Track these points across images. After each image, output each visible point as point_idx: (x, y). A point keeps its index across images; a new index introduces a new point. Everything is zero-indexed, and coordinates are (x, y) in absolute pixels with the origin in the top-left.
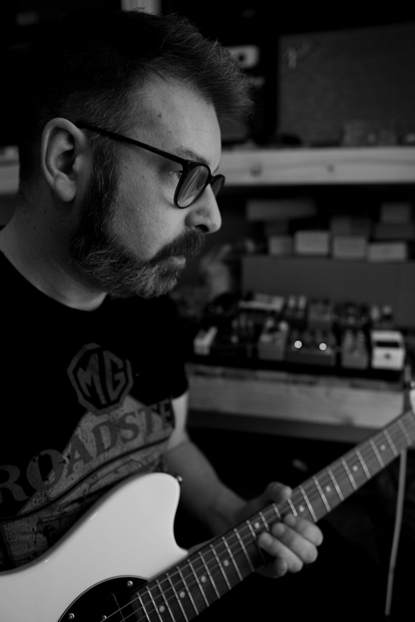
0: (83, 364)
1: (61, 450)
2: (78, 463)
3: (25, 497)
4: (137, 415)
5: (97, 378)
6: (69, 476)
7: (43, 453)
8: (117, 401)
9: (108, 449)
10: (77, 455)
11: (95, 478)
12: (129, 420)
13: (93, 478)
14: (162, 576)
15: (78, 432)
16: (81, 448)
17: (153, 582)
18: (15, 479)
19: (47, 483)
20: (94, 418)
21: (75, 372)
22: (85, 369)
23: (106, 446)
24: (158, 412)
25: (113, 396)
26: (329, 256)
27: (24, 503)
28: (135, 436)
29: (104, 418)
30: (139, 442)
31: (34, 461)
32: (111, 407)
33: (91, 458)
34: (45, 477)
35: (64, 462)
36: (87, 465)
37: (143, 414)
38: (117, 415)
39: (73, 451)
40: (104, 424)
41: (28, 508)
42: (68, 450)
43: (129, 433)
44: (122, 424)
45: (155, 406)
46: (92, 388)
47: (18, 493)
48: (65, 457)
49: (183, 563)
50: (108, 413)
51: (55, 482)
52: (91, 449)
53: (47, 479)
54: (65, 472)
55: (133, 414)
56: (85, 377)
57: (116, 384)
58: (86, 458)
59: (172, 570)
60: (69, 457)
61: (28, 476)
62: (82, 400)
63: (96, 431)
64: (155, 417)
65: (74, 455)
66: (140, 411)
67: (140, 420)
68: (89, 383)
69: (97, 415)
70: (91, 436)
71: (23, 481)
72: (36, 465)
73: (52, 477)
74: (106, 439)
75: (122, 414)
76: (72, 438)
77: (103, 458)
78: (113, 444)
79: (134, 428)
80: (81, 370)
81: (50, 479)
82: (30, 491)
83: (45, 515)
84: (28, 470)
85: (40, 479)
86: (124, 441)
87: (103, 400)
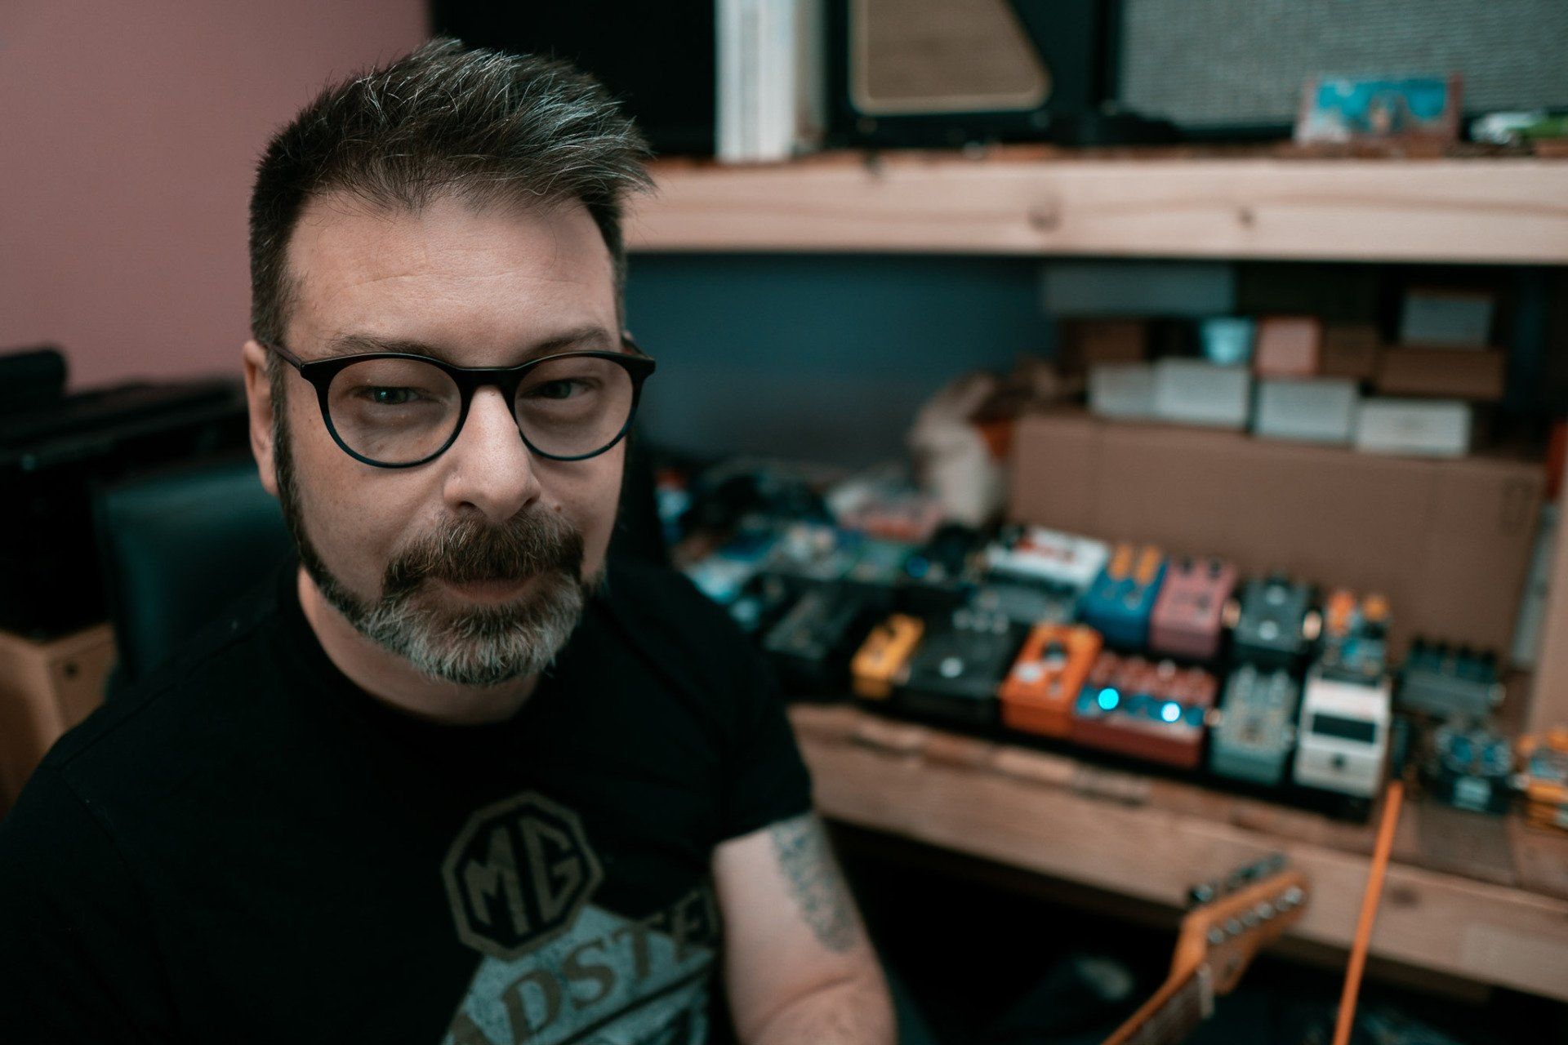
0: (478, 851)
4: (609, 943)
5: (511, 876)
8: (562, 921)
9: (541, 1029)
12: (588, 958)
15: (469, 1005)
20: (502, 968)
21: (459, 871)
22: (484, 861)
23: (535, 1025)
24: (666, 928)
25: (549, 908)
26: (1248, 429)
28: (606, 991)
29: (526, 964)
30: (618, 998)
32: (543, 938)
37: (626, 939)
38: (557, 953)
40: (528, 977)
43: (590, 988)
44: (573, 969)
45: (658, 918)
46: (497, 904)
50: (534, 952)
52: (505, 1040)
55: (598, 944)
56: (480, 879)
57: (556, 884)
62: (468, 937)
63: (511, 993)
64: (656, 942)
66: (616, 936)
67: (620, 955)
68: (492, 890)
69: (508, 960)
70: (499, 1010)
74: (535, 1008)
75: (569, 949)
78: (553, 1015)
79: (604, 974)
80: (473, 866)
86: (580, 1004)
87: (521, 925)
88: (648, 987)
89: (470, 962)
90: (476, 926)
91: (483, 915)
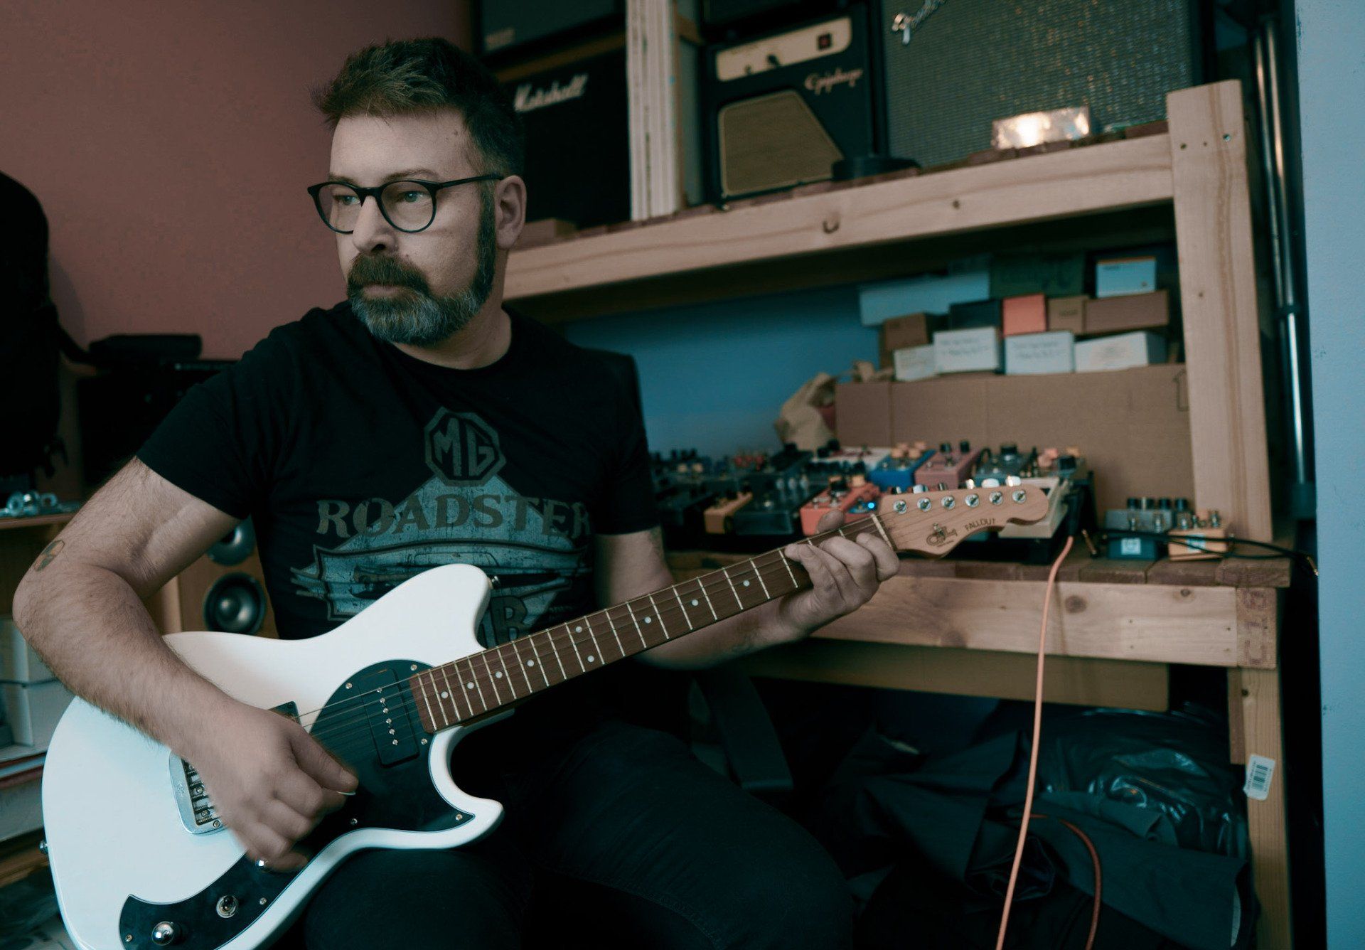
0: (443, 427)
1: (395, 502)
2: (411, 525)
3: (347, 535)
4: (503, 501)
5: (457, 446)
6: (397, 534)
7: (375, 500)
8: (480, 478)
9: (453, 525)
10: (411, 516)
11: (428, 550)
12: (489, 503)
13: (425, 549)
14: (449, 668)
15: (420, 493)
16: (418, 510)
17: (437, 671)
18: (343, 515)
19: (370, 529)
20: (442, 485)
21: (432, 434)
22: (445, 433)
23: (450, 521)
24: (540, 508)
25: (474, 470)
27: (343, 541)
28: (494, 525)
29: (455, 490)
30: (499, 533)
31: (365, 504)
32: (467, 482)
33: (428, 527)
34: (370, 522)
35: (395, 517)
36: (422, 532)
37: (513, 503)
38: (472, 493)
39: (408, 509)
40: (454, 496)
41: (345, 548)
42: (403, 507)
43: (488, 519)
44: (478, 504)
45: (536, 501)
46: (448, 456)
47: (342, 530)
48: (397, 512)
49: (476, 658)
50: (461, 486)
51: (379, 533)
52: (431, 519)
53: (372, 527)
54: (393, 528)
55: (497, 498)
56: (442, 442)
57: (480, 458)
58: (422, 523)
59: (462, 663)
60: (401, 514)
61: (355, 516)
62: (428, 460)
63: (442, 500)
64: (532, 513)
65: (407, 514)
66: (508, 499)
67: (508, 510)
68: (446, 449)
69: (446, 484)
70: (434, 504)
71: (348, 519)
72: (366, 509)
73: (377, 526)
74: (453, 513)
75: (481, 493)
76: (410, 497)
77: (444, 533)
78: (461, 520)
79: (498, 519)
80: (439, 434)
81: (374, 527)
82: (352, 531)
83: (360, 560)
84: (357, 510)
85: (365, 523)
86: (478, 524)
87: (457, 471)
88: (523, 537)
89: (427, 476)
90: (435, 460)
91: (439, 457)
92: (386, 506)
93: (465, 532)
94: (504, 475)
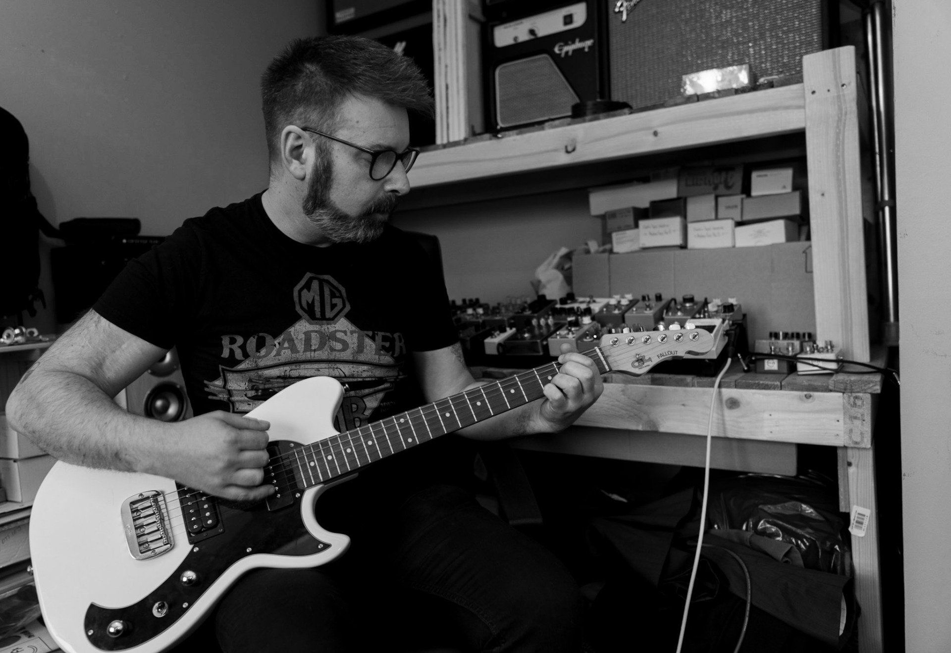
0: (308, 286)
1: (275, 336)
2: (286, 351)
3: (243, 358)
4: (348, 334)
5: (317, 298)
6: (277, 357)
7: (261, 334)
8: (333, 319)
9: (315, 350)
10: (286, 345)
11: (298, 367)
12: (339, 335)
13: (296, 366)
14: (315, 446)
15: (292, 330)
16: (291, 340)
17: (308, 448)
18: (239, 345)
19: (258, 354)
20: (307, 325)
21: (300, 291)
22: (309, 290)
23: (313, 348)
24: (373, 338)
25: (329, 314)
27: (240, 362)
28: (343, 350)
29: (316, 327)
30: (347, 355)
31: (254, 337)
32: (325, 322)
33: (298, 352)
34: (258, 349)
35: (275, 345)
36: (294, 355)
37: (356, 335)
38: (329, 328)
39: (284, 340)
40: (316, 332)
41: (242, 366)
42: (280, 339)
43: (339, 346)
44: (332, 336)
45: (370, 333)
46: (311, 305)
47: (238, 354)
48: (276, 342)
49: (333, 439)
50: (321, 324)
51: (264, 356)
52: (300, 347)
53: (260, 352)
54: (274, 353)
55: (345, 332)
56: (307, 296)
57: (333, 306)
58: (293, 349)
59: (324, 443)
60: (279, 343)
61: (248, 345)
62: (298, 308)
63: (308, 334)
64: (368, 341)
65: (283, 344)
67: (353, 340)
68: (310, 300)
69: (311, 324)
70: (302, 336)
71: (243, 347)
72: (255, 340)
73: (263, 352)
74: (315, 342)
75: (334, 329)
76: (285, 332)
77: (309, 355)
78: (321, 346)
79: (345, 345)
80: (305, 291)
81: (261, 352)
82: (246, 355)
83: (252, 374)
84: (249, 342)
85: (254, 350)
86: (332, 349)
87: (318, 315)
88: (361, 358)
89: (296, 318)
90: (302, 308)
91: (305, 305)
92: (269, 339)
93: (323, 355)
94: (350, 317)
